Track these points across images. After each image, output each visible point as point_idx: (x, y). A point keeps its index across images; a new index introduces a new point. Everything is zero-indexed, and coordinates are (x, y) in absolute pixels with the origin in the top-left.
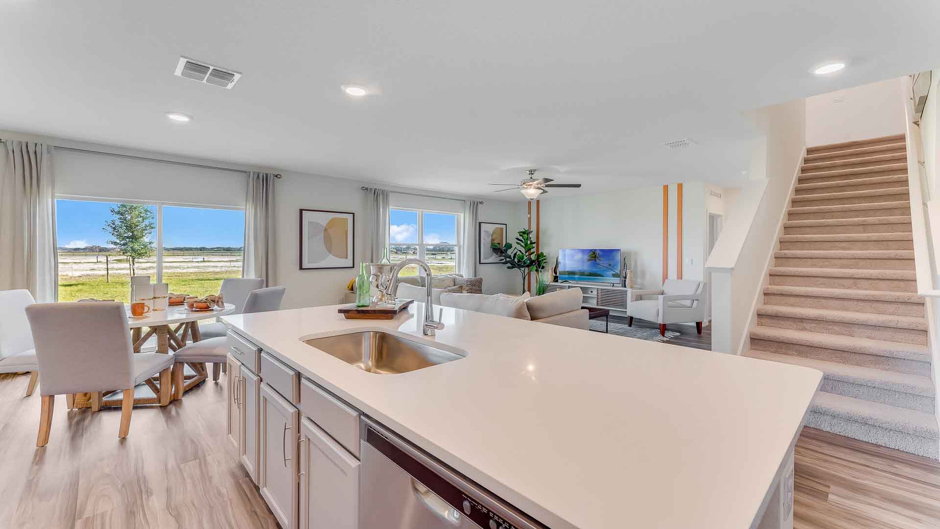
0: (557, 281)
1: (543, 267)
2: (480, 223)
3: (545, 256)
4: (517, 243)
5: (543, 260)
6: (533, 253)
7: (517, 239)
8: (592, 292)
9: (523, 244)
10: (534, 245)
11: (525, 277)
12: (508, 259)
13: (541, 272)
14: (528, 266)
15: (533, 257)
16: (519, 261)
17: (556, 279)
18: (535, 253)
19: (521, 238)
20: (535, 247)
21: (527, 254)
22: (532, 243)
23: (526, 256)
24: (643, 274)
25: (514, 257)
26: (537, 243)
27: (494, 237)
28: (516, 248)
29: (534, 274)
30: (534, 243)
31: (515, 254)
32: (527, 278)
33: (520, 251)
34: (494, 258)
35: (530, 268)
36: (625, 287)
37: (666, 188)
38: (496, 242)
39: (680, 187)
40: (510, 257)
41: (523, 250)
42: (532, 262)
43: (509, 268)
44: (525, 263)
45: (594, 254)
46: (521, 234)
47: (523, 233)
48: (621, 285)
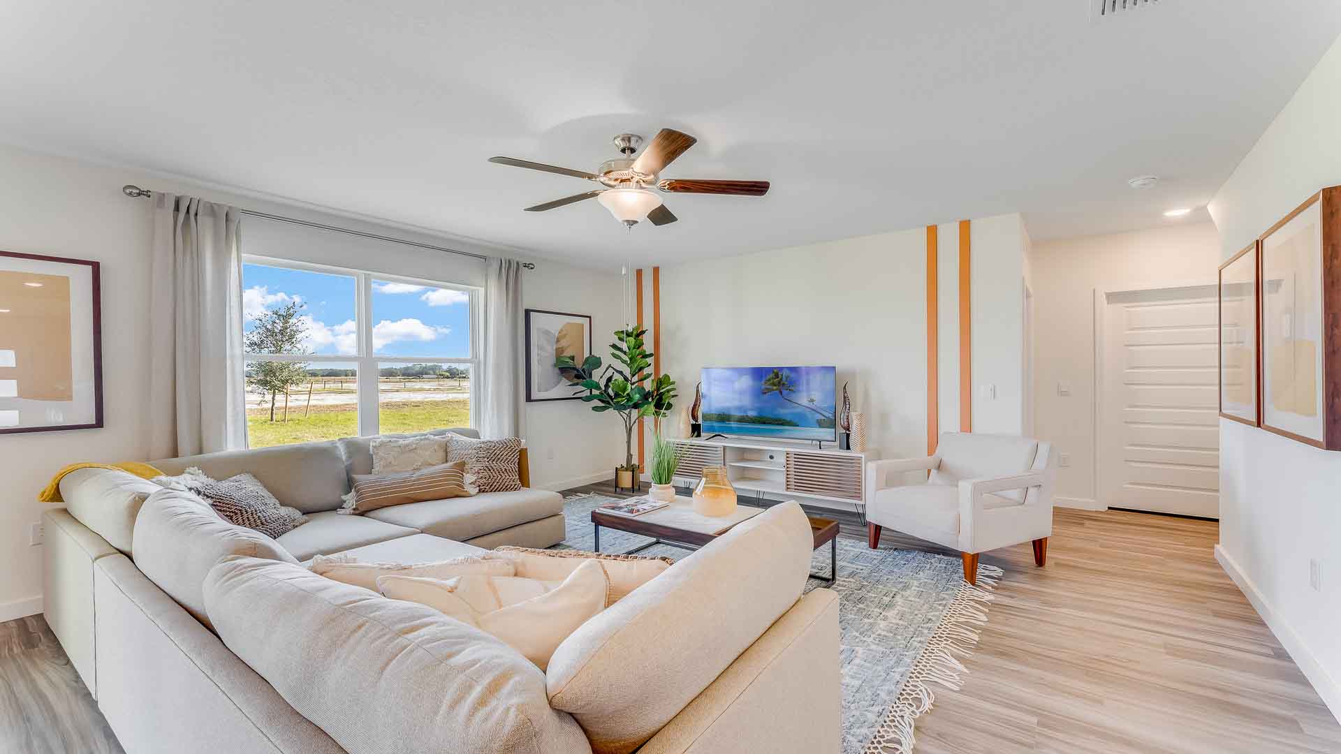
0: (699, 435)
1: (669, 406)
2: (527, 312)
3: (673, 383)
4: (614, 355)
5: (668, 391)
6: (649, 375)
7: (614, 346)
8: (771, 457)
9: (626, 358)
10: (650, 360)
11: (630, 429)
12: (595, 392)
13: (664, 415)
14: (636, 406)
15: (648, 385)
16: (617, 395)
17: (696, 430)
18: (652, 377)
19: (619, 344)
20: (653, 364)
21: (635, 379)
22: (645, 356)
23: (632, 384)
24: (884, 418)
25: (607, 386)
26: (656, 354)
27: (564, 343)
28: (610, 366)
29: (649, 421)
30: (651, 355)
31: (609, 379)
32: (635, 428)
33: (621, 373)
34: (564, 388)
35: (642, 409)
36: (848, 448)
37: (932, 231)
38: (568, 353)
39: (965, 227)
40: (598, 387)
41: (627, 371)
42: (646, 396)
43: (596, 409)
44: (629, 398)
45: (777, 376)
46: (622, 336)
47: (623, 335)
48: (837, 443)
